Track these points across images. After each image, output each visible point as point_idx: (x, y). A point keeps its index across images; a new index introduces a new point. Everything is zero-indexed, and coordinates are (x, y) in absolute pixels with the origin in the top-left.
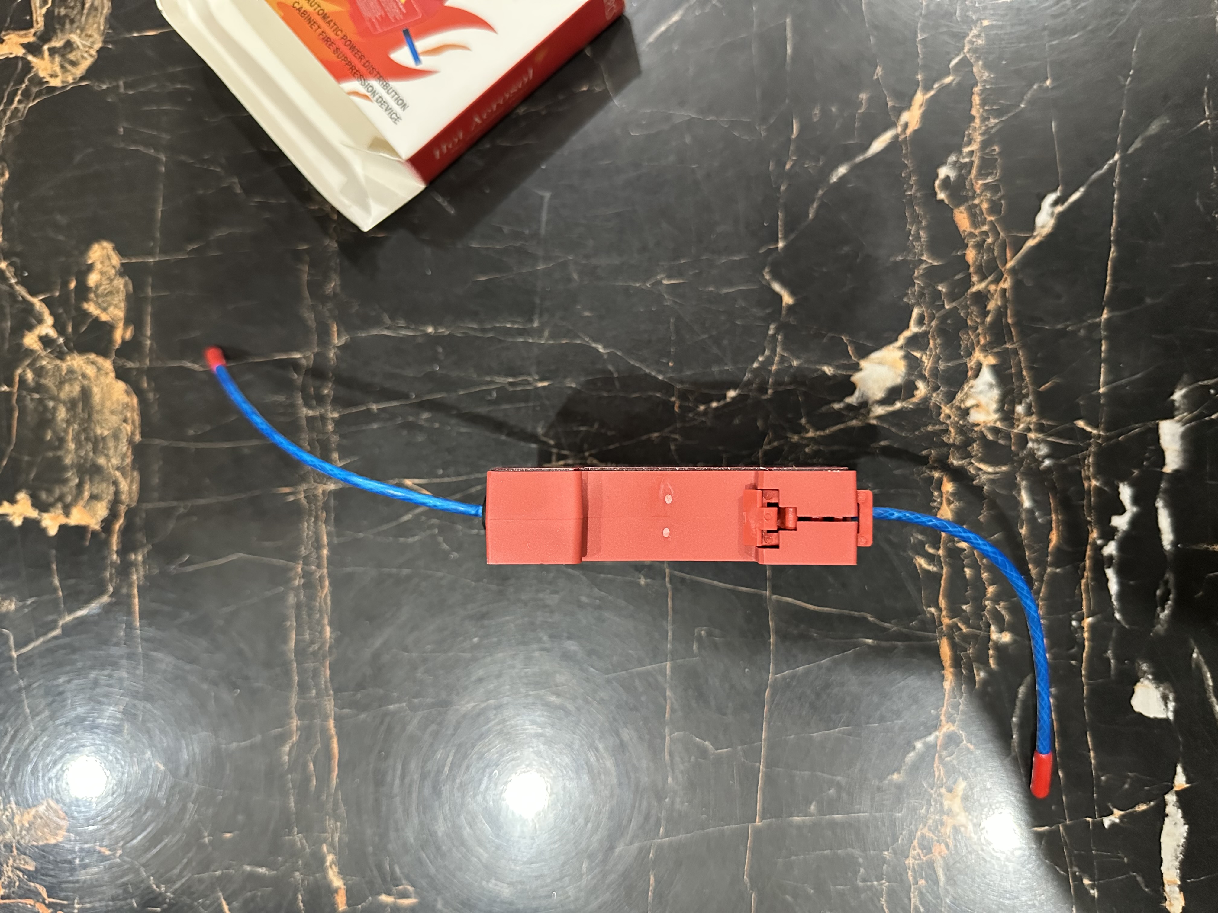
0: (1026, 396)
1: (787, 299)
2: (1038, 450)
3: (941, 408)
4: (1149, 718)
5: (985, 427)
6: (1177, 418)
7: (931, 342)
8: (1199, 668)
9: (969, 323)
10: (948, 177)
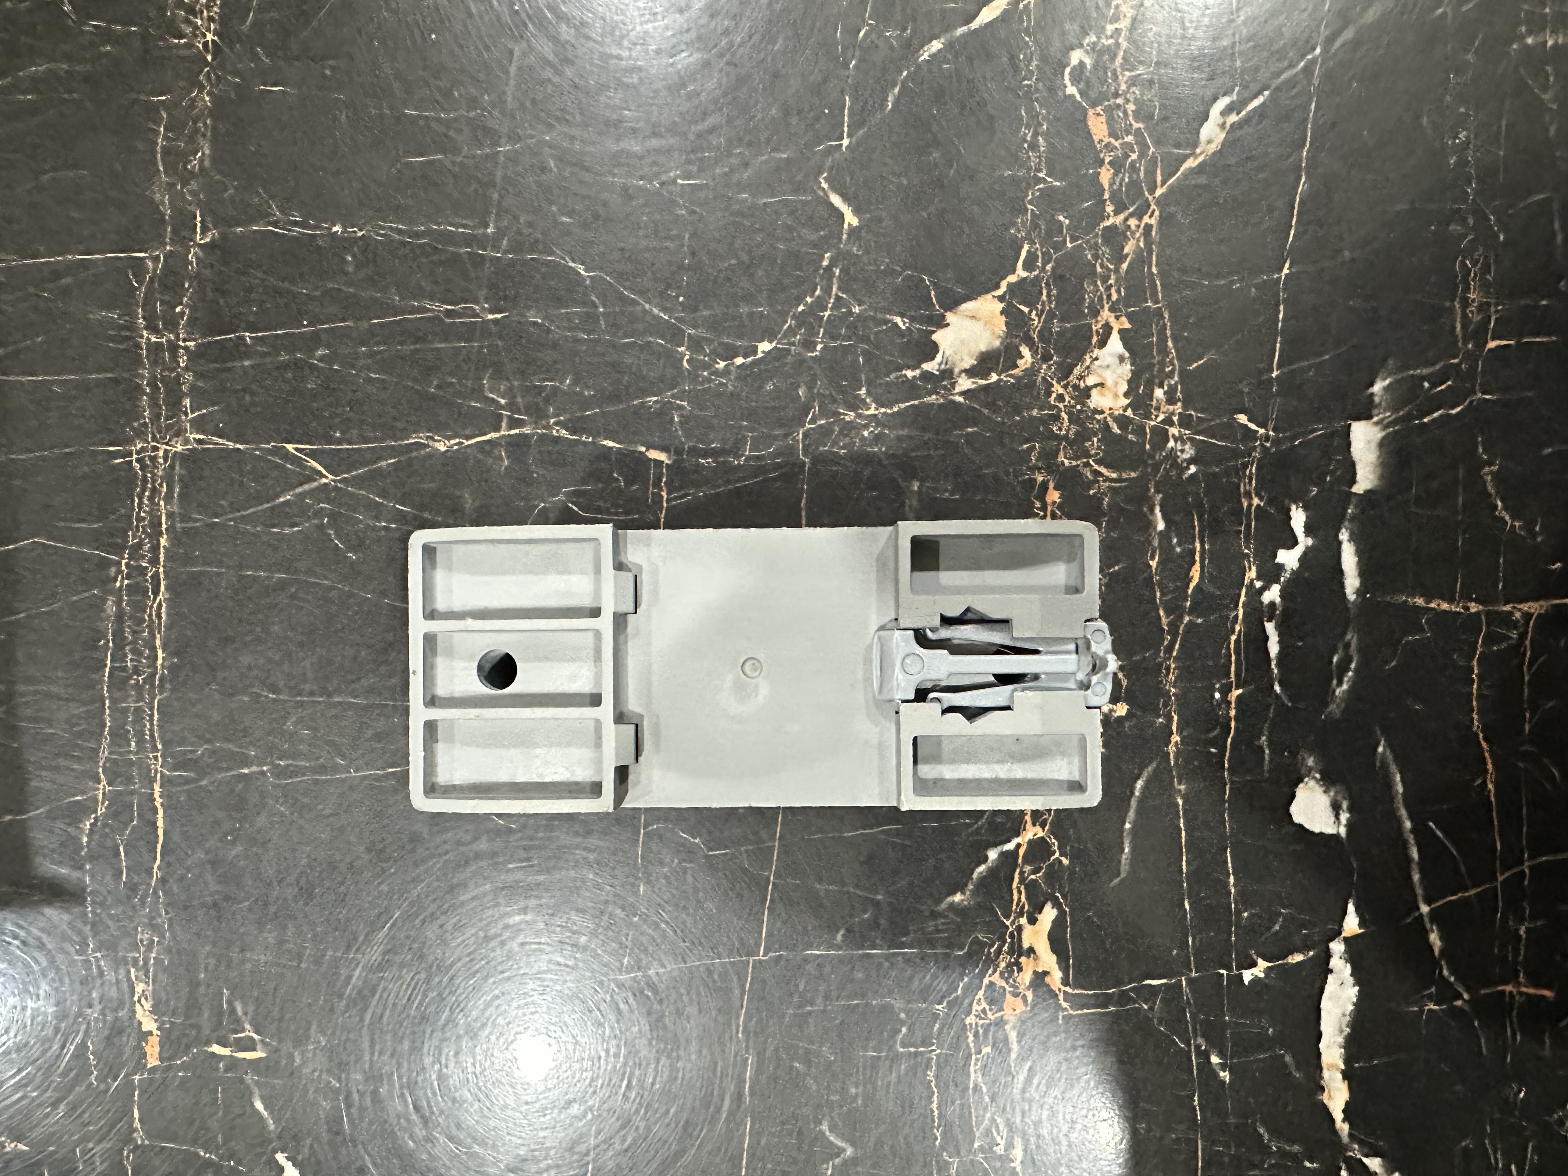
0: (1171, 375)
1: (851, 219)
2: (1182, 451)
3: (1053, 386)
4: (1312, 833)
5: (1111, 415)
6: (1376, 419)
7: (1045, 292)
8: (1384, 766)
9: (1099, 269)
10: (1082, 64)
